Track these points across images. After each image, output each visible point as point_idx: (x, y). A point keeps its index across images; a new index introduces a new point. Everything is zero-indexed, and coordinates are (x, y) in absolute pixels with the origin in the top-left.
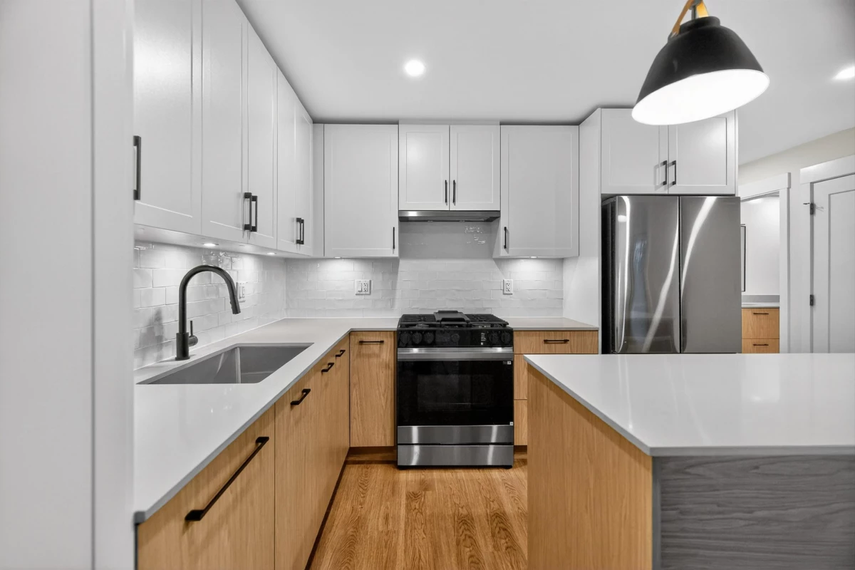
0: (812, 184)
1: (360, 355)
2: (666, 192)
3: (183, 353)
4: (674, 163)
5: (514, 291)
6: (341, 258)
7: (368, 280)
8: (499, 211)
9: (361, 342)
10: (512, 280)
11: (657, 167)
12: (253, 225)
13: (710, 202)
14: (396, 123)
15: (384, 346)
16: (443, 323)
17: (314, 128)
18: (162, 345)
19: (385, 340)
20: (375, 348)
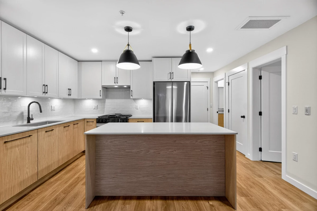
0: (229, 76)
1: (87, 125)
2: (171, 81)
3: (29, 122)
4: (173, 73)
5: (139, 108)
6: (88, 99)
7: (97, 105)
8: (130, 86)
9: (87, 122)
10: (138, 105)
11: (168, 74)
12: (46, 91)
13: (186, 83)
14: (101, 61)
15: (94, 123)
16: (110, 117)
17: (78, 63)
18: (23, 120)
19: (94, 121)
20: (91, 123)
